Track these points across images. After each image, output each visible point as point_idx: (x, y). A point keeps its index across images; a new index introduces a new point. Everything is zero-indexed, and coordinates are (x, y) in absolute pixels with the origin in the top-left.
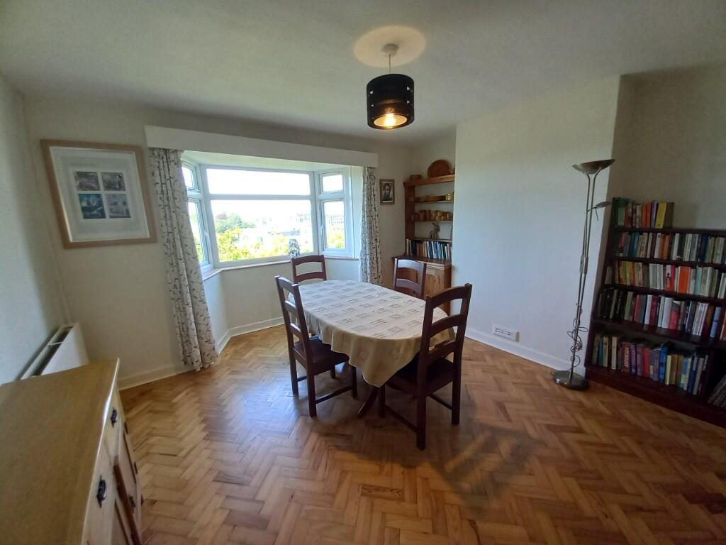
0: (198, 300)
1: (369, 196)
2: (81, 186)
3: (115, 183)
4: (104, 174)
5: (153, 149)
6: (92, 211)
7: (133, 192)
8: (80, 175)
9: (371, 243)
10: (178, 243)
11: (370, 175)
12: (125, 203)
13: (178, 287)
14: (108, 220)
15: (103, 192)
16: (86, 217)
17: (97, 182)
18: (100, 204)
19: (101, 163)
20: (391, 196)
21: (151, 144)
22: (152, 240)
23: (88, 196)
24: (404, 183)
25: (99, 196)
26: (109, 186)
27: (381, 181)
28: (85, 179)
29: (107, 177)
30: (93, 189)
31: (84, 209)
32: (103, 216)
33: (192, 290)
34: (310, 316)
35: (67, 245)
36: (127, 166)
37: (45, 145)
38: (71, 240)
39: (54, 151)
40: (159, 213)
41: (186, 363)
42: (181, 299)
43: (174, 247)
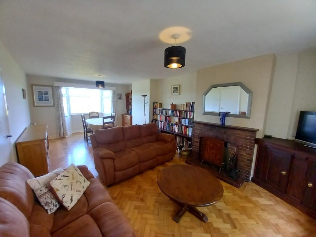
0: (63, 120)
1: (114, 97)
2: (39, 94)
3: (46, 93)
4: (44, 91)
5: (55, 86)
6: (41, 99)
7: (50, 95)
8: (39, 92)
9: (114, 110)
10: (60, 107)
11: (114, 93)
12: (48, 98)
13: (59, 117)
14: (44, 101)
15: (43, 95)
16: (39, 101)
17: (42, 93)
18: (43, 97)
19: (44, 89)
20: (121, 97)
21: (55, 85)
22: (54, 106)
23: (40, 96)
24: (126, 95)
25: (42, 96)
26: (45, 94)
27: (118, 94)
28: (40, 92)
29: (45, 92)
30: (41, 94)
31: (39, 99)
32: (43, 100)
33: (62, 118)
34: (88, 123)
35: (34, 106)
36: (49, 90)
37: (32, 85)
38: (35, 105)
39: (34, 87)
40: (56, 100)
41: (59, 135)
42: (59, 120)
43: (59, 108)
